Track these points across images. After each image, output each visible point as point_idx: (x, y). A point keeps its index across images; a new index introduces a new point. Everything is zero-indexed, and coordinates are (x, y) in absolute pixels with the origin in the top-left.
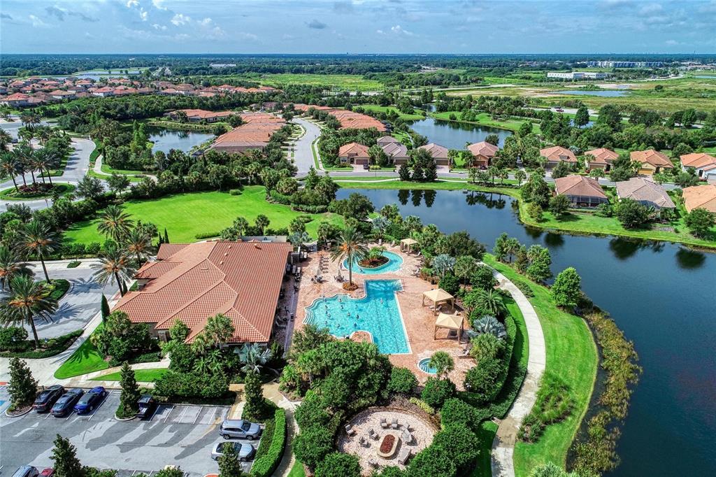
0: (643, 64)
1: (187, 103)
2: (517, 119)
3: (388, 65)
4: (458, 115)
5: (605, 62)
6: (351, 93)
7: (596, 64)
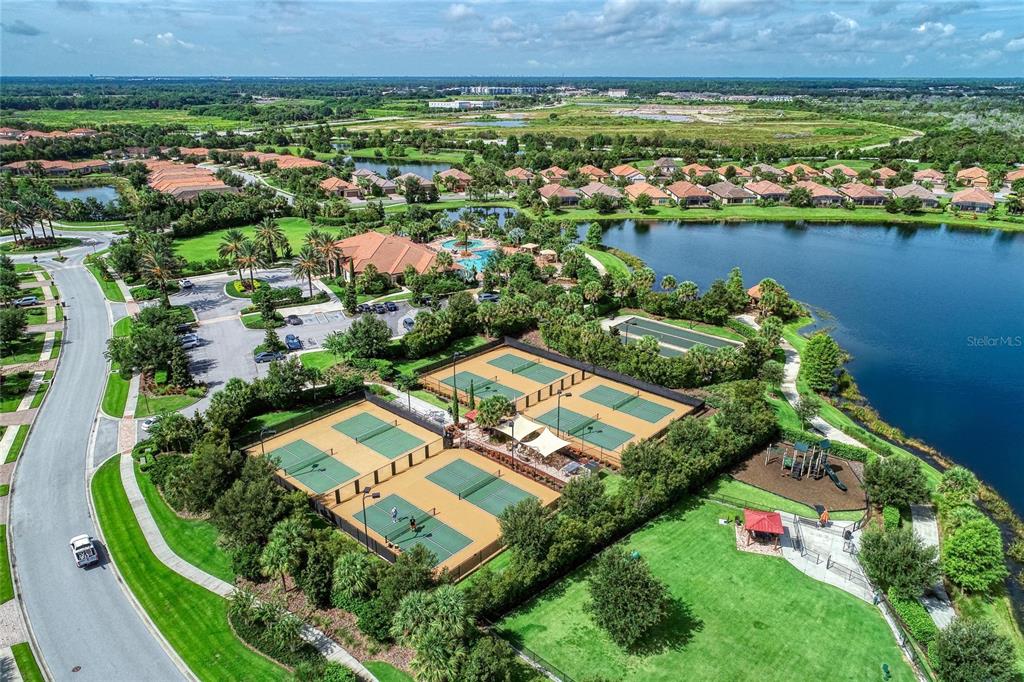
0: (520, 89)
1: (19, 152)
2: (448, 152)
3: (205, 94)
4: (383, 151)
5: (479, 88)
6: (219, 133)
7: (469, 91)
